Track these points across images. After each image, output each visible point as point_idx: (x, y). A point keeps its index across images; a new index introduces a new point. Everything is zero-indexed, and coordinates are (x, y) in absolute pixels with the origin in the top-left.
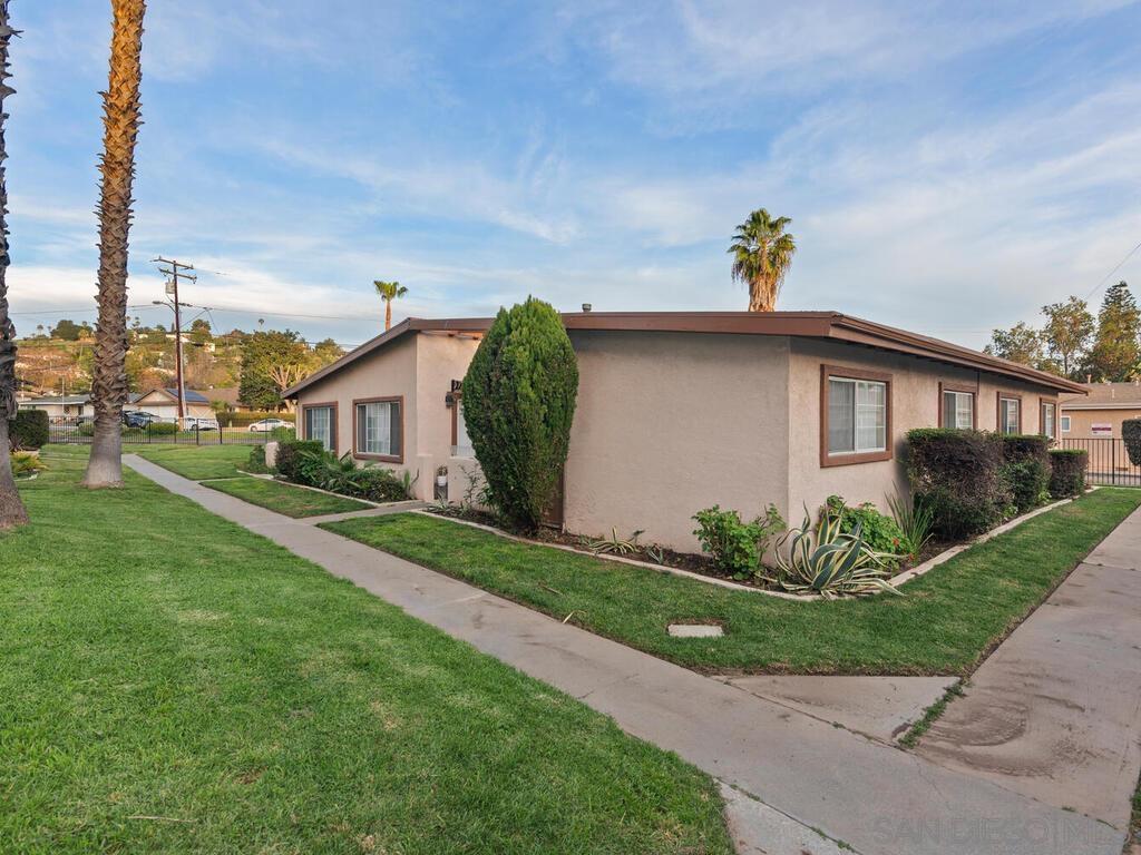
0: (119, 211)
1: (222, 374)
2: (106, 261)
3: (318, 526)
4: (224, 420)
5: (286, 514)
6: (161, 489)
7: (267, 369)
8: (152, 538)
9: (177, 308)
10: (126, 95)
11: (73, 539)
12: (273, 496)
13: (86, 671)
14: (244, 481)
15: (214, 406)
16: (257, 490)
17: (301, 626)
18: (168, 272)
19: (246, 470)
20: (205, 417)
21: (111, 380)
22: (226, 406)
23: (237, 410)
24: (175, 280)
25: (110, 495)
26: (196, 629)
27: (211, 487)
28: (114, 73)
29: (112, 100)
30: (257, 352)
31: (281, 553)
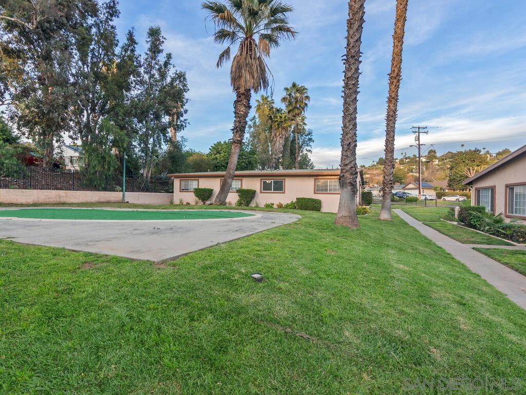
0: (392, 116)
1: (441, 174)
2: (388, 136)
3: (473, 248)
4: (439, 196)
5: (458, 241)
6: (406, 224)
7: (463, 170)
8: (396, 239)
9: (419, 147)
10: (396, 71)
11: (371, 235)
12: (454, 232)
13: (364, 270)
14: (441, 224)
15: (435, 189)
16: (447, 228)
17: (440, 282)
18: (416, 132)
19: (445, 219)
20: (431, 194)
21: (388, 180)
22: (441, 189)
23: (447, 191)
24: (419, 135)
25: (387, 223)
26: (399, 270)
27: (427, 225)
28: (393, 64)
29: (391, 75)
30: (457, 162)
31: (447, 255)
